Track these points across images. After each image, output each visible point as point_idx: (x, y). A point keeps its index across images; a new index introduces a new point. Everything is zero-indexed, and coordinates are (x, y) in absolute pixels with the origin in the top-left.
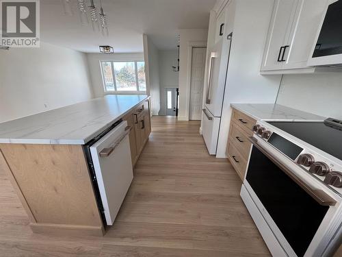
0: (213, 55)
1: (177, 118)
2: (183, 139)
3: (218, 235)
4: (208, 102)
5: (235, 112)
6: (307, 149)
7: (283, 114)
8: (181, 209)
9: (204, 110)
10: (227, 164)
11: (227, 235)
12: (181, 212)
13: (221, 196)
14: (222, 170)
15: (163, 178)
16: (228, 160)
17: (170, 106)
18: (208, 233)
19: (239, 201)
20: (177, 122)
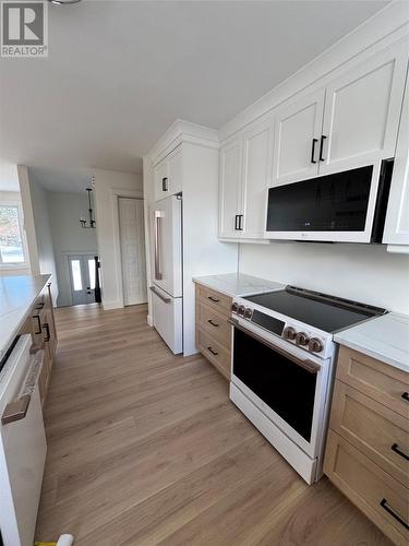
0: (158, 214)
1: (100, 307)
2: (125, 342)
3: (222, 470)
4: (159, 276)
5: (200, 288)
6: (289, 322)
7: (251, 285)
8: (162, 461)
9: (153, 289)
10: (201, 361)
11: (233, 462)
12: (161, 465)
13: (210, 410)
14: (197, 373)
15: (110, 423)
16: (200, 355)
17: (78, 286)
18: (211, 475)
19: (230, 407)
20: (102, 313)
